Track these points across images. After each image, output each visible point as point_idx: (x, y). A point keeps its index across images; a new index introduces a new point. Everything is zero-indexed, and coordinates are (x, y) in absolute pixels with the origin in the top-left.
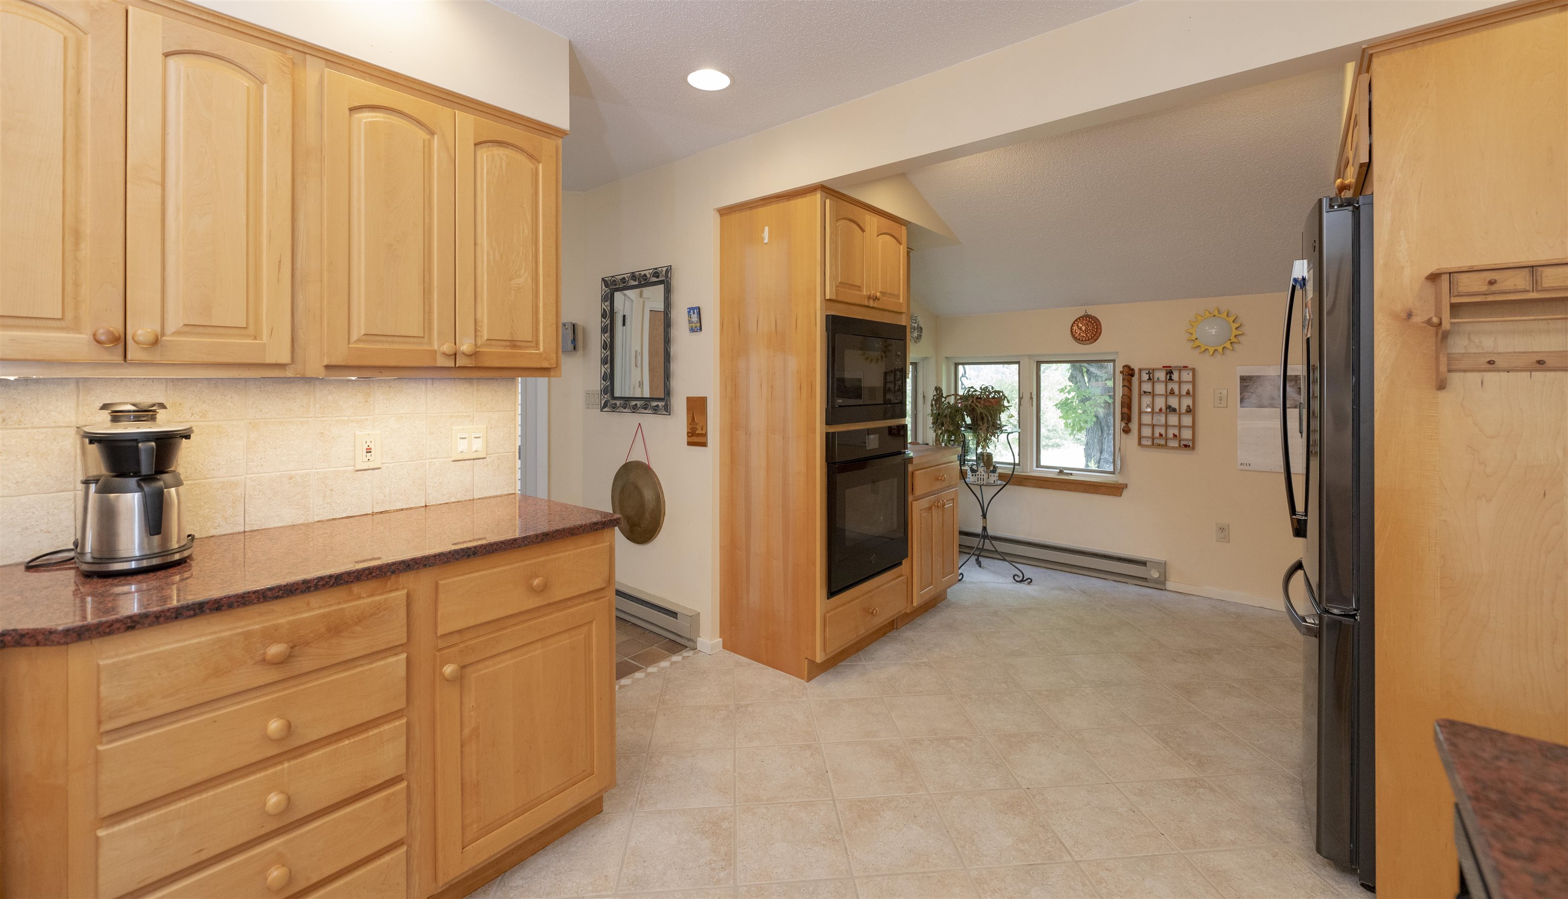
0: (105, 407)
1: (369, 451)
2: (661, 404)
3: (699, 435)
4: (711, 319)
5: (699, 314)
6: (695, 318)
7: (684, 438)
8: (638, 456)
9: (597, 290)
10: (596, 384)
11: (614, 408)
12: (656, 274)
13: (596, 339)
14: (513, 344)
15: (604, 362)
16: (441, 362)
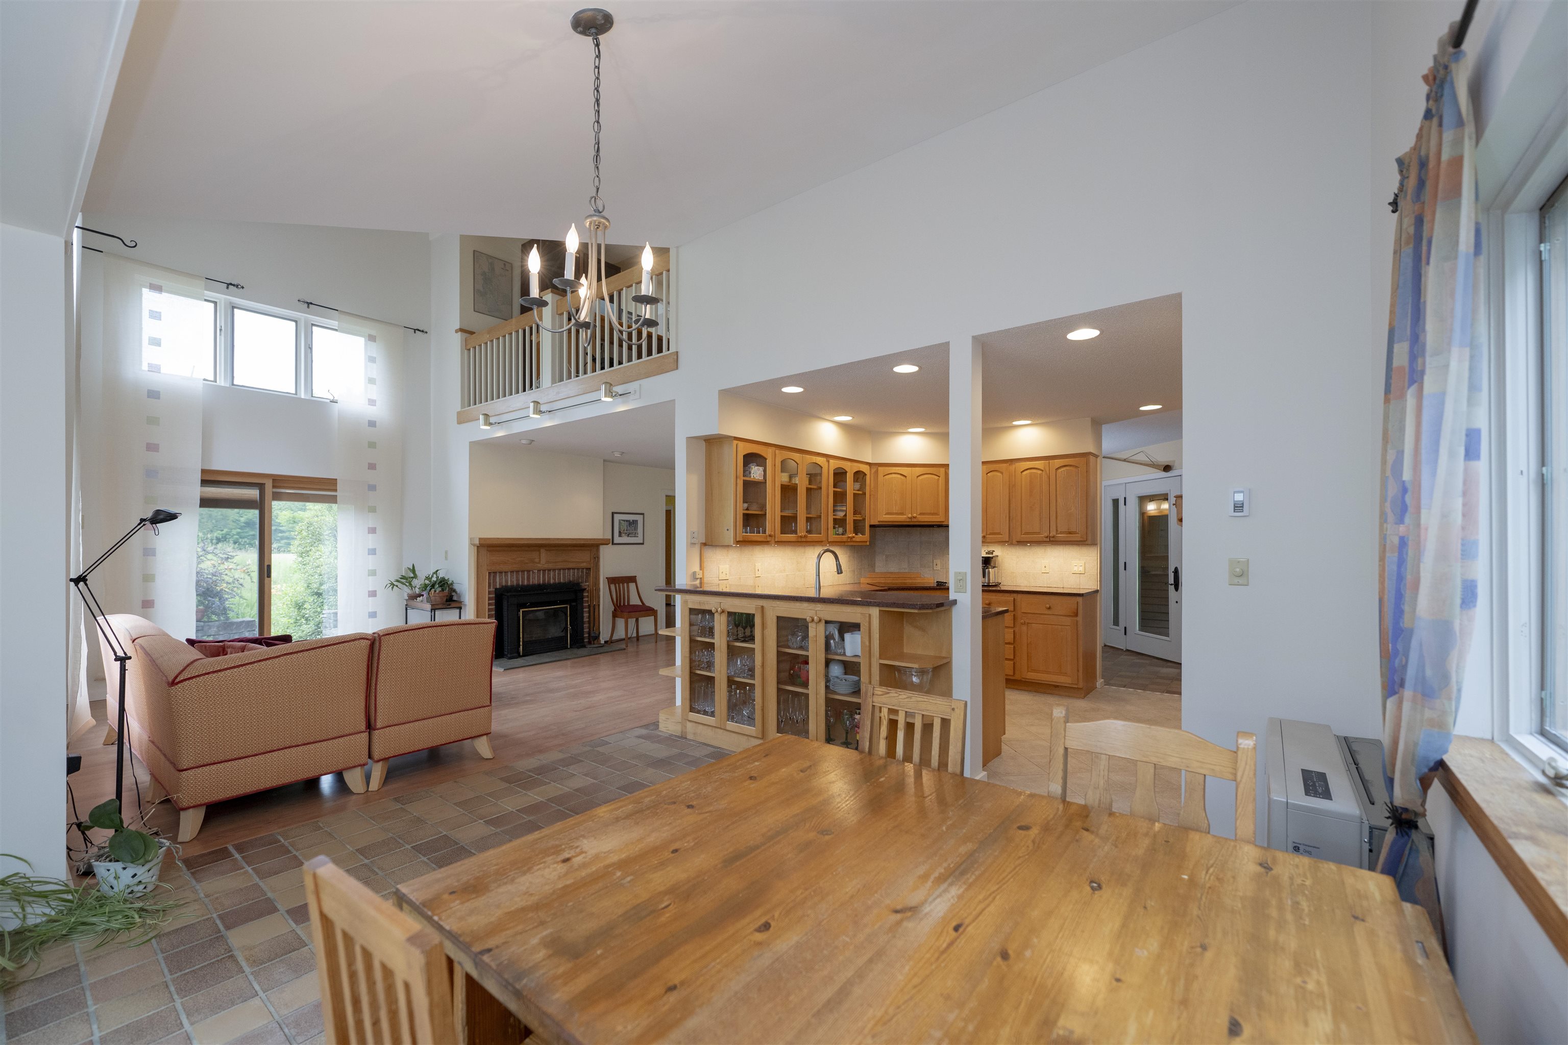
1: (1045, 567)
14: (1070, 533)
16: (1045, 539)
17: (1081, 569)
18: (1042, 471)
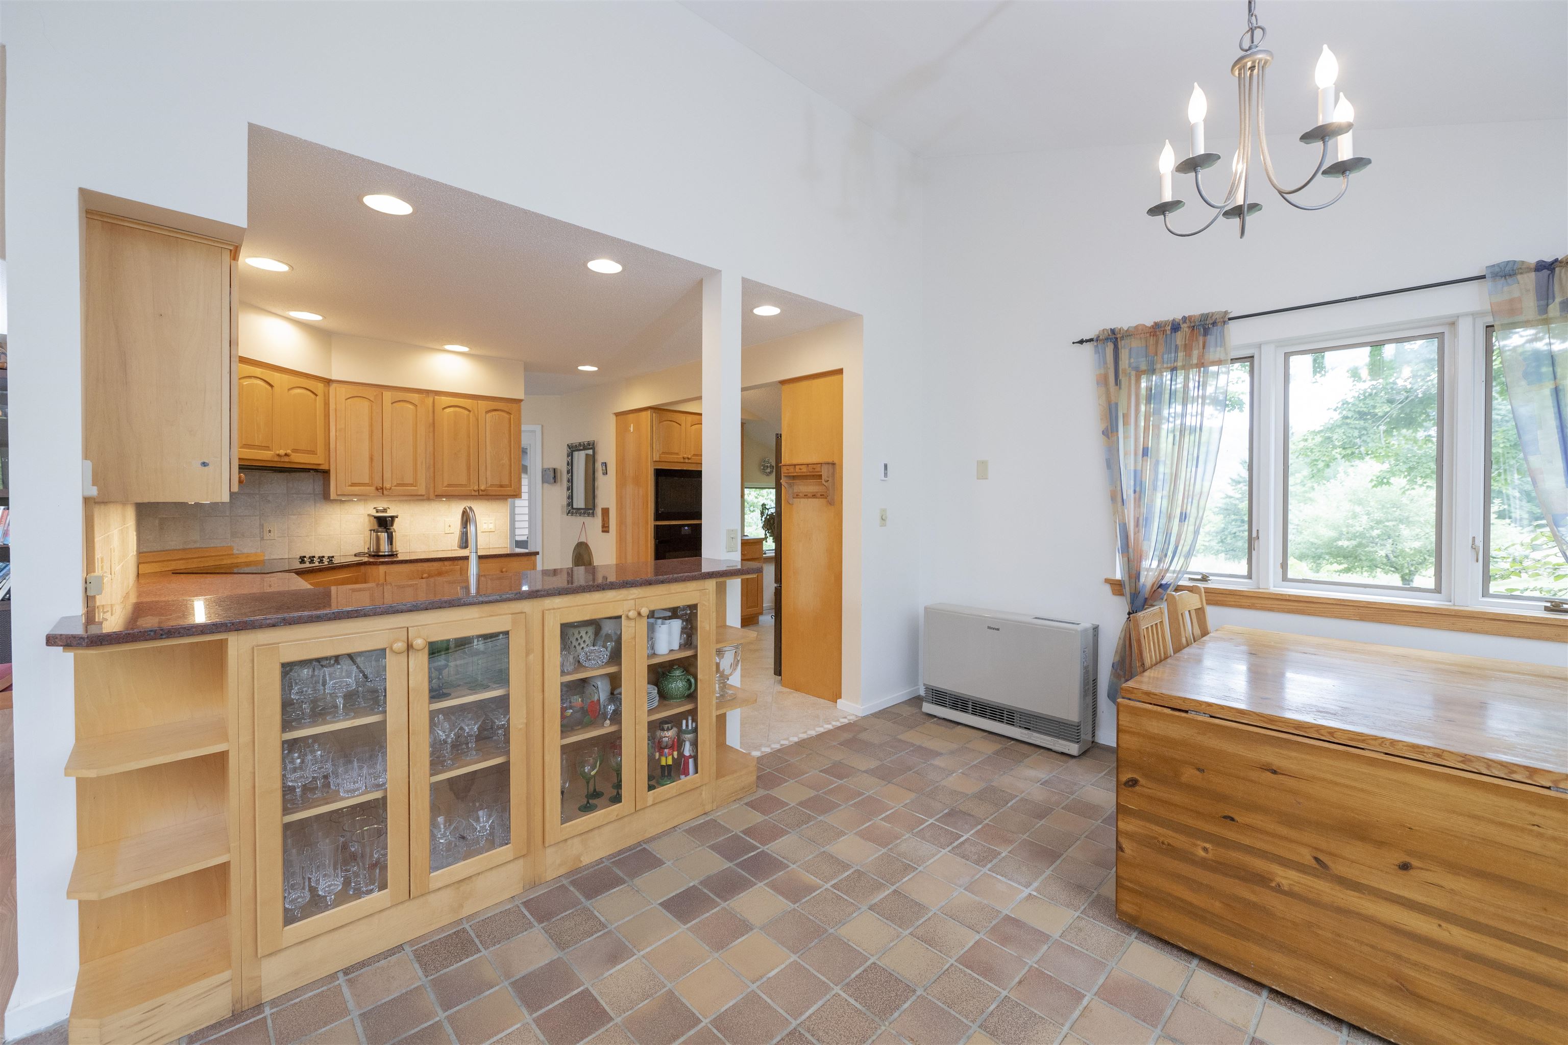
0: (374, 508)
1: (450, 526)
2: (591, 511)
3: (606, 527)
4: (612, 469)
5: (606, 466)
6: (604, 467)
7: (601, 529)
8: (583, 539)
9: (565, 451)
10: (565, 502)
11: (572, 514)
12: (589, 444)
13: (565, 477)
14: (501, 486)
15: (568, 489)
16: (473, 493)
17: (491, 526)
18: (470, 411)
